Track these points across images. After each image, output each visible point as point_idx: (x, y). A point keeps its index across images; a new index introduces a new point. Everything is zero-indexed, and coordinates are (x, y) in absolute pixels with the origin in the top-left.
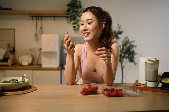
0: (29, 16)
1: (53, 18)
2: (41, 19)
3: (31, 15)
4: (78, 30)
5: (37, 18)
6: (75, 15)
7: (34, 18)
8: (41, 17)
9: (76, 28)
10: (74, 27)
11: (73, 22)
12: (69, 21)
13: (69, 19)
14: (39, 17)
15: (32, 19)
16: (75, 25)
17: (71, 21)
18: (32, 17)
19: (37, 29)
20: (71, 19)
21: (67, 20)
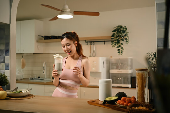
0: (85, 41)
1: (103, 42)
2: (94, 44)
3: (86, 41)
4: (122, 53)
5: (91, 43)
6: (119, 39)
7: (89, 43)
8: (94, 42)
9: (120, 51)
10: (119, 50)
11: (117, 46)
12: (114, 45)
13: (114, 43)
14: (92, 42)
15: (87, 44)
16: (120, 48)
17: (115, 45)
18: (87, 42)
19: (90, 53)
20: (115, 43)
21: (112, 44)
